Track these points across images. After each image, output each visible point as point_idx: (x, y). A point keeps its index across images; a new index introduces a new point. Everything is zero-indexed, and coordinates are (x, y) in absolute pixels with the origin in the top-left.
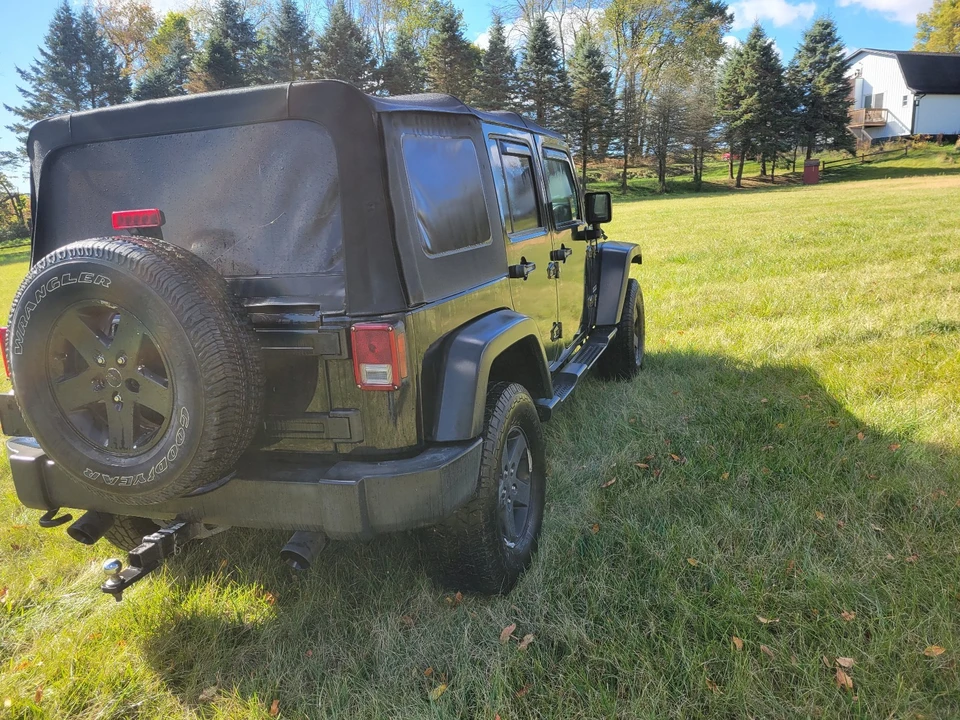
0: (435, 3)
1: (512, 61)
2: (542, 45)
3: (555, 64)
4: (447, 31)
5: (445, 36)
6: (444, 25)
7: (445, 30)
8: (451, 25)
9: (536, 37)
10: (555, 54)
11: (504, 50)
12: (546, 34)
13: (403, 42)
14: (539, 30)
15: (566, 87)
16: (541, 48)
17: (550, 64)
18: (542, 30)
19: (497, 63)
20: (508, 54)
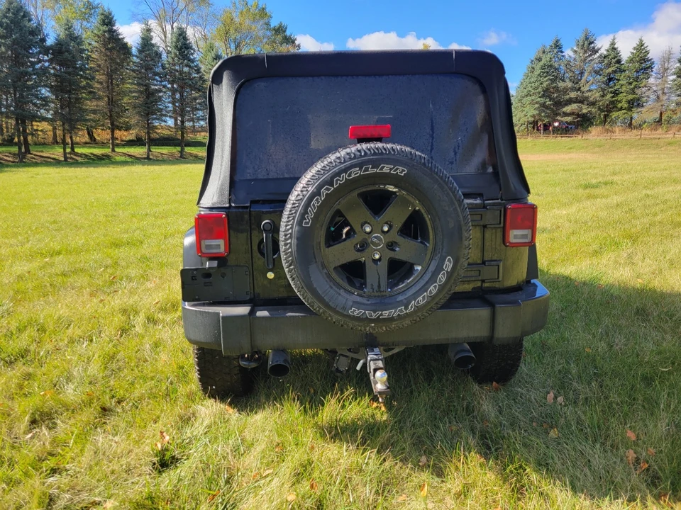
0: (88, 2)
1: (159, 55)
2: (183, 46)
3: (193, 61)
4: (107, 25)
5: (105, 28)
6: (104, 21)
7: (104, 23)
8: (108, 21)
9: (178, 40)
10: (192, 54)
11: (153, 45)
12: (185, 39)
13: (69, 29)
14: (180, 35)
15: (201, 78)
16: (181, 48)
17: (189, 60)
18: (182, 35)
19: (149, 54)
20: (155, 49)
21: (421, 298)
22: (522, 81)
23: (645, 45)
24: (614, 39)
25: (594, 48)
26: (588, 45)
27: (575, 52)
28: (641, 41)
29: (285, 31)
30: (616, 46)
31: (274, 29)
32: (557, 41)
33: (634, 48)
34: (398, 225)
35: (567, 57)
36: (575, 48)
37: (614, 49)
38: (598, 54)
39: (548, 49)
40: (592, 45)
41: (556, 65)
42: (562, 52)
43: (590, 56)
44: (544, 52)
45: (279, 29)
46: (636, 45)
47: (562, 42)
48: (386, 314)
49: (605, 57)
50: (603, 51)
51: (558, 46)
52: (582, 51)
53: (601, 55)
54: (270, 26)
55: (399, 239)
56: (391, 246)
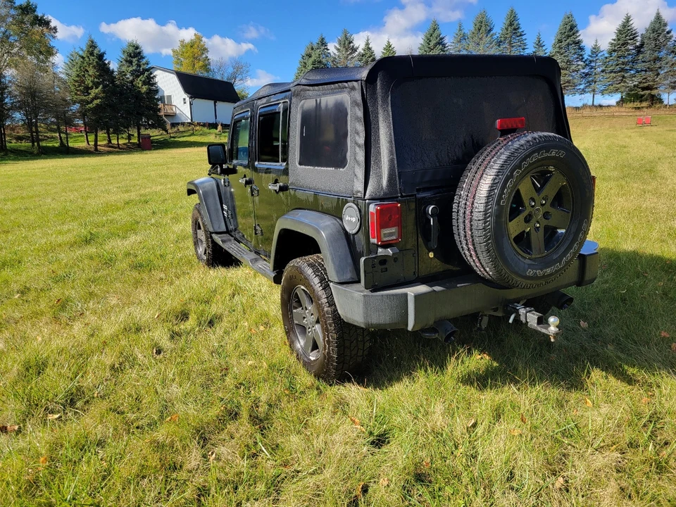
21: (569, 255)
22: (297, 75)
23: (392, 46)
24: (368, 40)
25: (353, 47)
26: (347, 45)
27: (338, 50)
28: (389, 42)
29: (35, 11)
30: (370, 46)
31: (21, 7)
32: (323, 39)
33: (385, 49)
34: (551, 198)
35: (332, 54)
36: (338, 47)
37: (369, 49)
38: (357, 53)
39: (315, 46)
40: (352, 44)
41: (324, 61)
42: (328, 50)
43: (351, 53)
44: (312, 49)
45: (27, 7)
46: (385, 46)
47: (326, 40)
48: (548, 271)
49: (363, 56)
50: (360, 50)
51: (323, 43)
52: (344, 49)
53: (359, 53)
54: (14, 3)
55: (552, 210)
56: (546, 215)
